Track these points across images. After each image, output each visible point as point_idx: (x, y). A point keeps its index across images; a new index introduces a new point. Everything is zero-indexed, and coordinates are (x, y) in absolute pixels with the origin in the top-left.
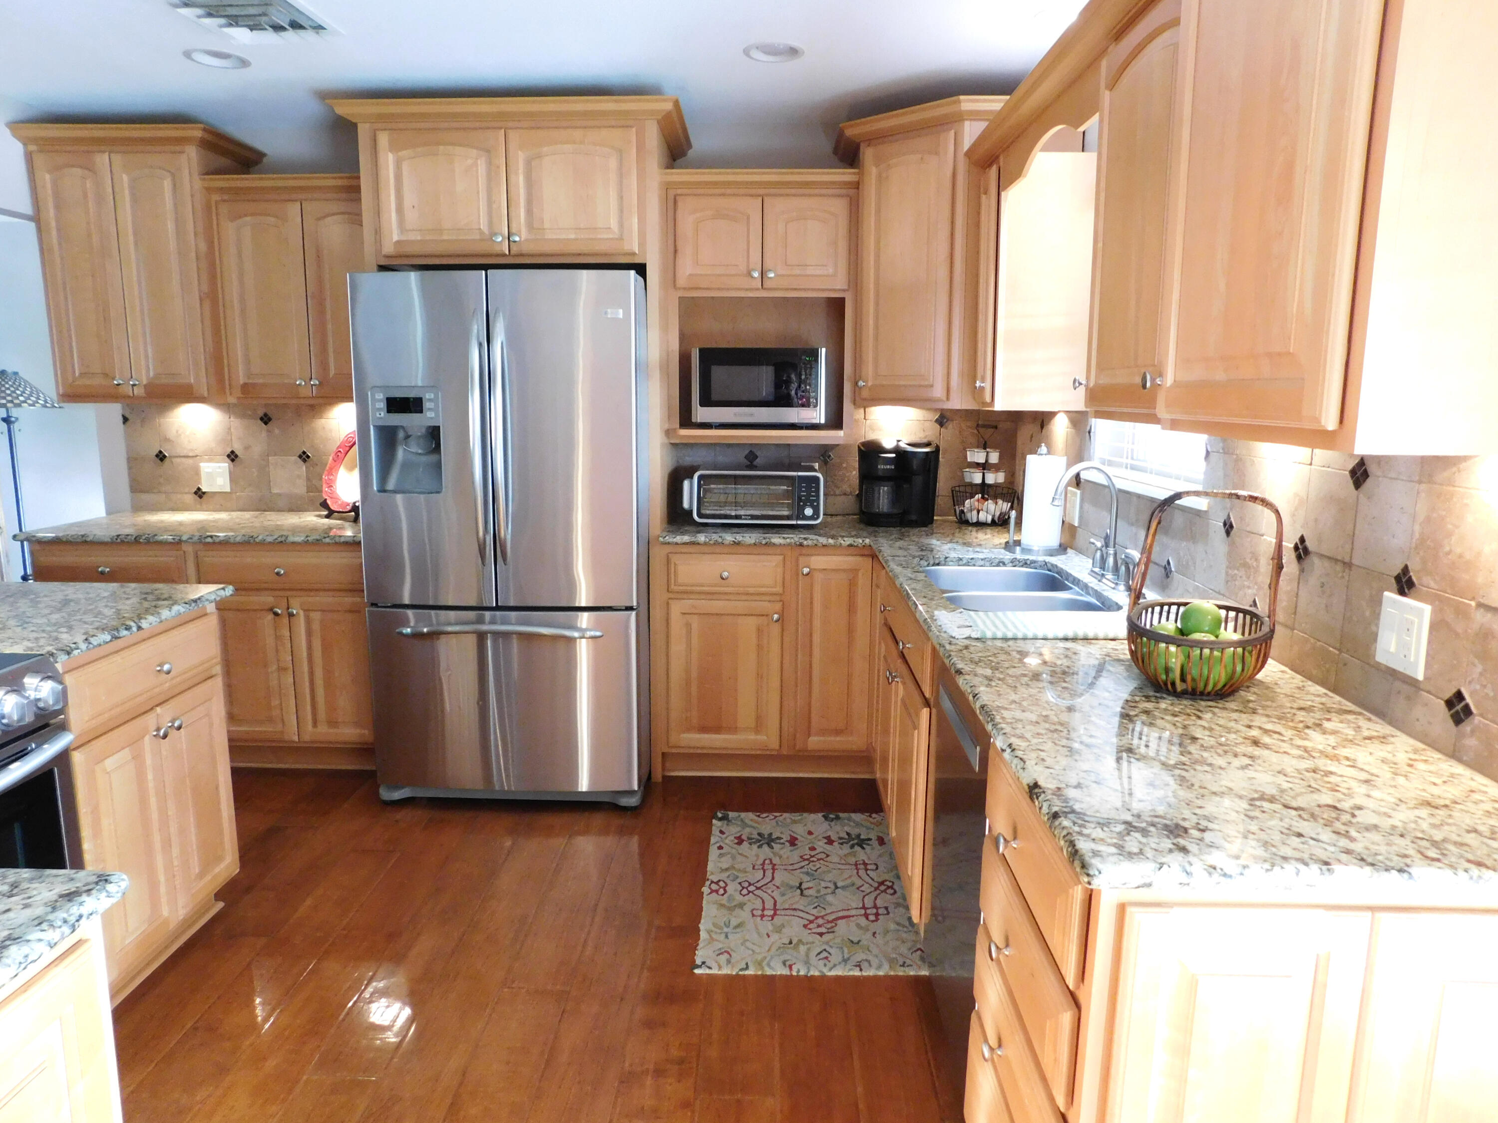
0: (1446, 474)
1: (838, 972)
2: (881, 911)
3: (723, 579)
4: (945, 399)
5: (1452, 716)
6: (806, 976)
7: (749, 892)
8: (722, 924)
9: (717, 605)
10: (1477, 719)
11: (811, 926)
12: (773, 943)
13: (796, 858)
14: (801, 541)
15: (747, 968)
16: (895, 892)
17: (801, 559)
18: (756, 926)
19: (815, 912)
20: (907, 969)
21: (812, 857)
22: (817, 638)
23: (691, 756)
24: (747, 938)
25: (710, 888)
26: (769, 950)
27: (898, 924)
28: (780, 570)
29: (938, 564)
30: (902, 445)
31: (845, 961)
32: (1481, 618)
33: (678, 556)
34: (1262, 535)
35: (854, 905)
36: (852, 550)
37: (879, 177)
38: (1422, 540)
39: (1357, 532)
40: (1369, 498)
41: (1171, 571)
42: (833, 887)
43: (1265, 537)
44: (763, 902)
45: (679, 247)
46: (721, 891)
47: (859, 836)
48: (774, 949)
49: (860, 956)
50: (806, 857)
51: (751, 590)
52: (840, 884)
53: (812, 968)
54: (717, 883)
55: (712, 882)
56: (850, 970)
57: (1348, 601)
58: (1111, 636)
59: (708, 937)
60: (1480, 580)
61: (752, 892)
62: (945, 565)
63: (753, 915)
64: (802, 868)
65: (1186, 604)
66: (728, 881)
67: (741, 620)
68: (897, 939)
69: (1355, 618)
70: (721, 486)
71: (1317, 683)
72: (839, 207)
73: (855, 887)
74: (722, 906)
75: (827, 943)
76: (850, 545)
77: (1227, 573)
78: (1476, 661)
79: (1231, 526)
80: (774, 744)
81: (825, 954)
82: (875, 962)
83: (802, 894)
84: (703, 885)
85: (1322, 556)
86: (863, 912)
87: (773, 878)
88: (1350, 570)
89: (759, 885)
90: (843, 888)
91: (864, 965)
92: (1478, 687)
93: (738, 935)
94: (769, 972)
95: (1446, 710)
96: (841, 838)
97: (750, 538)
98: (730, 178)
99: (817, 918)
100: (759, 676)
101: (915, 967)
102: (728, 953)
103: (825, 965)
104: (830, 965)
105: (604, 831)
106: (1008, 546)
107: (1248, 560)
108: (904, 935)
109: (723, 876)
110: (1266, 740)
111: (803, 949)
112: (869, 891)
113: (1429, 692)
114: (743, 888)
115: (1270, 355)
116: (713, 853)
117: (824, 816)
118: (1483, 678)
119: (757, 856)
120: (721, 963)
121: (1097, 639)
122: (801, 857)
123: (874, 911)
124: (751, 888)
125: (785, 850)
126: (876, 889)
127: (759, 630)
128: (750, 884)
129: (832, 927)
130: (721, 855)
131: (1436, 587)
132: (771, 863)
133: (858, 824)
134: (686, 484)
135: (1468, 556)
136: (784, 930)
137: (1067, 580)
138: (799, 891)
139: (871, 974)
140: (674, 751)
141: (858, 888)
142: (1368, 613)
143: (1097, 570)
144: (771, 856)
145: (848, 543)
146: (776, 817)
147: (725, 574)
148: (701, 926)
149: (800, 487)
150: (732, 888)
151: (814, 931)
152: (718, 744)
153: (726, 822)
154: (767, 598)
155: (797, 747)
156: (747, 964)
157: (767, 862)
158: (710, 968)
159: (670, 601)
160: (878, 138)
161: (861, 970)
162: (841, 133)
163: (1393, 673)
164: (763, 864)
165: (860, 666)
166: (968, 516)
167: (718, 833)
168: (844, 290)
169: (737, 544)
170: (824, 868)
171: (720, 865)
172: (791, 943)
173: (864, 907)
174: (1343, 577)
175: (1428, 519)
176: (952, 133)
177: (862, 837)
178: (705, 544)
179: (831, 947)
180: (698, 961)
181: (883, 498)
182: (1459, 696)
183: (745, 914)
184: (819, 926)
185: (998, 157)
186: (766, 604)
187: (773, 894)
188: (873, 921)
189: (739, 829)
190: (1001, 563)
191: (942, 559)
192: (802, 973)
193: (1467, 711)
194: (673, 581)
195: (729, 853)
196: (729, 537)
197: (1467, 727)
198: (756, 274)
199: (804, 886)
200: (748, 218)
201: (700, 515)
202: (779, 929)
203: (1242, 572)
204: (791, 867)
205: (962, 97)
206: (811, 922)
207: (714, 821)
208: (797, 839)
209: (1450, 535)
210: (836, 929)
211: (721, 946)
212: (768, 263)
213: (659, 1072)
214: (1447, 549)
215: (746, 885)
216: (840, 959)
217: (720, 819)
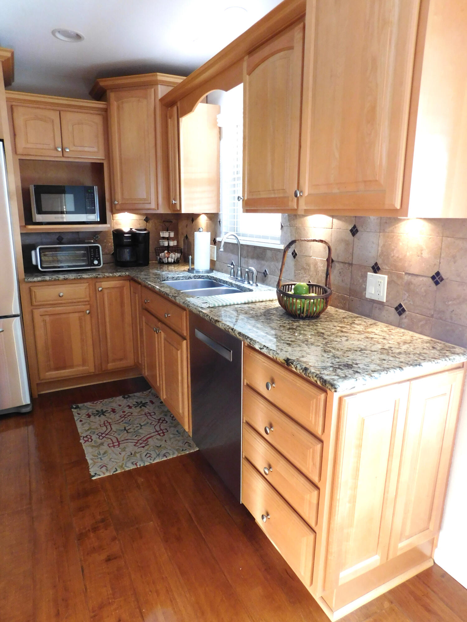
0: (391, 228)
1: (157, 460)
2: (164, 431)
3: (60, 296)
4: (156, 209)
5: (398, 313)
6: (144, 466)
7: (103, 437)
8: (97, 454)
9: (58, 309)
10: (407, 313)
11: (138, 445)
12: (124, 456)
13: (119, 418)
14: (97, 276)
15: (117, 470)
16: (167, 422)
17: (97, 284)
18: (113, 451)
19: (136, 438)
20: (185, 451)
21: (125, 415)
22: (107, 319)
23: (50, 383)
24: (111, 457)
25: (84, 440)
26: (123, 460)
27: (174, 434)
28: (88, 290)
29: (164, 280)
30: (134, 230)
31: (158, 455)
32: (406, 278)
33: (35, 287)
34: (311, 257)
35: (152, 431)
36: (120, 278)
37: (118, 107)
38: (382, 253)
39: (354, 252)
40: (358, 239)
41: (267, 274)
42: (140, 426)
43: (312, 257)
44: (112, 440)
45: (17, 133)
46: (90, 440)
47: (141, 402)
48: (125, 458)
49: (164, 452)
50: (122, 416)
51: (74, 301)
52: (142, 424)
53: (145, 462)
54: (86, 437)
55: (84, 437)
56: (162, 458)
57: (352, 278)
58: (261, 300)
59: (92, 462)
60: (406, 265)
61: (104, 437)
62: (167, 280)
63: (110, 447)
64: (123, 421)
65: (294, 284)
66: (91, 435)
67: (71, 315)
68: (176, 441)
69: (355, 283)
70: (51, 253)
71: (340, 309)
72: (98, 120)
73: (149, 424)
74: (93, 446)
75: (147, 450)
76: (120, 276)
77: (295, 273)
78: (406, 293)
79: (296, 254)
80: (92, 370)
81: (148, 455)
82: (171, 452)
83: (127, 432)
84: (80, 440)
85: (338, 262)
86: (157, 433)
87: (111, 429)
88: (352, 266)
89: (106, 433)
90: (144, 425)
91: (167, 455)
92: (407, 302)
93: (106, 457)
94: (127, 469)
95: (395, 311)
96: (134, 405)
97: (72, 276)
98: (43, 100)
99: (138, 440)
100: (82, 340)
101: (188, 450)
102: (105, 466)
103: (151, 459)
104: (153, 458)
105: (18, 426)
106: (189, 271)
107: (305, 266)
108: (178, 438)
109: (88, 433)
110: (344, 330)
111: (138, 455)
112: (155, 424)
113: (388, 306)
114: (100, 436)
115: (365, 182)
116: (79, 425)
117: (122, 397)
118: (409, 299)
119: (100, 420)
120: (104, 472)
121: (256, 302)
122: (120, 416)
123: (162, 432)
124: (104, 435)
125: (112, 415)
126: (158, 422)
127: (80, 319)
128: (102, 434)
129: (146, 443)
130: (83, 424)
131: (389, 269)
132: (108, 422)
133: (139, 398)
134: (33, 253)
135: (401, 257)
136: (126, 450)
137: (220, 282)
138: (125, 431)
139: (171, 458)
140: (43, 381)
141: (151, 424)
142: (361, 281)
143: (232, 277)
144: (106, 419)
145: (118, 275)
146: (101, 402)
147: (61, 294)
148: (87, 458)
149: (90, 252)
150: (94, 437)
151: (140, 446)
152: (66, 374)
153: (78, 409)
154: (83, 303)
155: (103, 370)
156: (116, 469)
157: (106, 422)
158: (99, 475)
159: (33, 310)
160: (117, 88)
161: (166, 457)
162: (97, 84)
163: (373, 301)
164: (104, 423)
165: (128, 329)
166: (164, 260)
167: (77, 415)
168: (103, 159)
169: (65, 279)
170: (132, 419)
171: (83, 429)
172: (132, 454)
173: (157, 431)
174: (349, 269)
175: (384, 245)
176: (153, 89)
177: (143, 402)
178: (50, 281)
179: (150, 451)
180: (92, 474)
181: (127, 255)
182: (400, 305)
183: (105, 448)
184: (141, 444)
185: (176, 102)
186: (84, 306)
187: (115, 435)
188: (163, 436)
189: (86, 411)
190: (190, 278)
191: (166, 278)
192: (142, 465)
193: (404, 310)
194: (34, 300)
195: (86, 422)
196: (61, 277)
197: (403, 316)
198: (60, 150)
199: (127, 428)
200: (53, 121)
201: (42, 267)
202: (124, 449)
203: (303, 271)
204: (117, 422)
205: (158, 74)
206: (137, 443)
207: (73, 410)
208: (115, 409)
209: (393, 250)
210: (149, 443)
211: (100, 464)
212: (65, 145)
213: (95, 529)
214: (392, 255)
215: (100, 434)
216: (156, 455)
217: (75, 408)
